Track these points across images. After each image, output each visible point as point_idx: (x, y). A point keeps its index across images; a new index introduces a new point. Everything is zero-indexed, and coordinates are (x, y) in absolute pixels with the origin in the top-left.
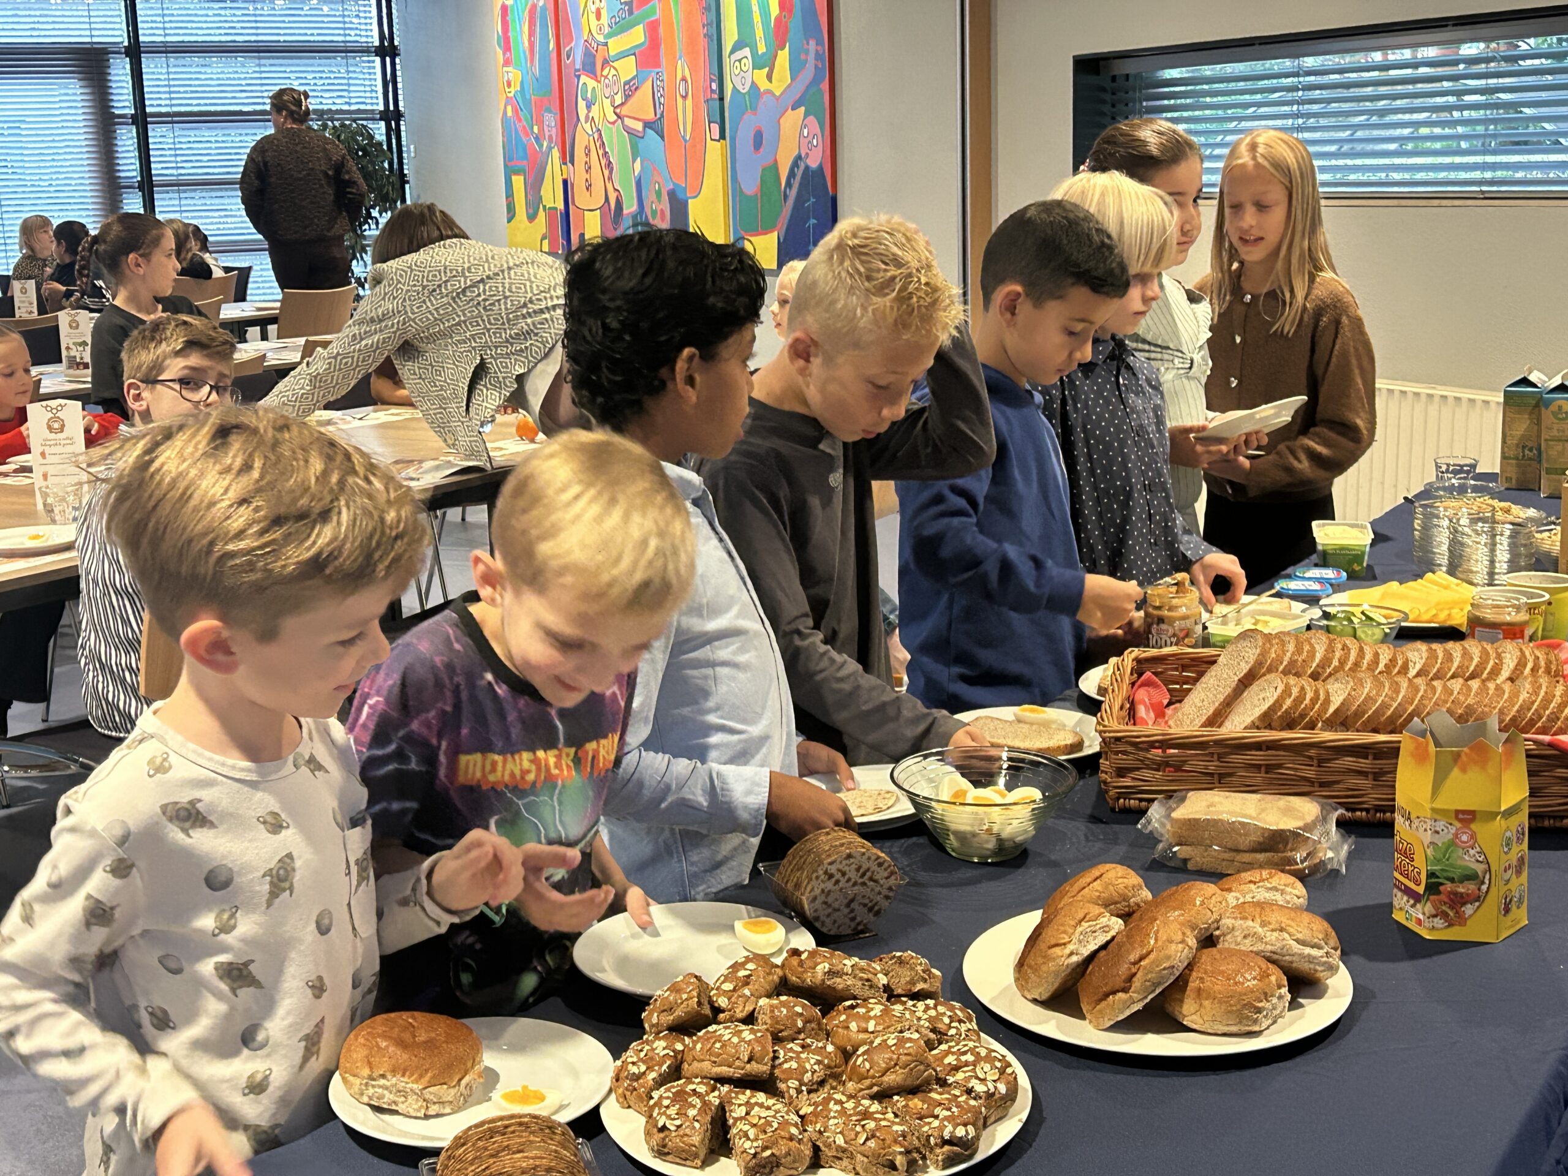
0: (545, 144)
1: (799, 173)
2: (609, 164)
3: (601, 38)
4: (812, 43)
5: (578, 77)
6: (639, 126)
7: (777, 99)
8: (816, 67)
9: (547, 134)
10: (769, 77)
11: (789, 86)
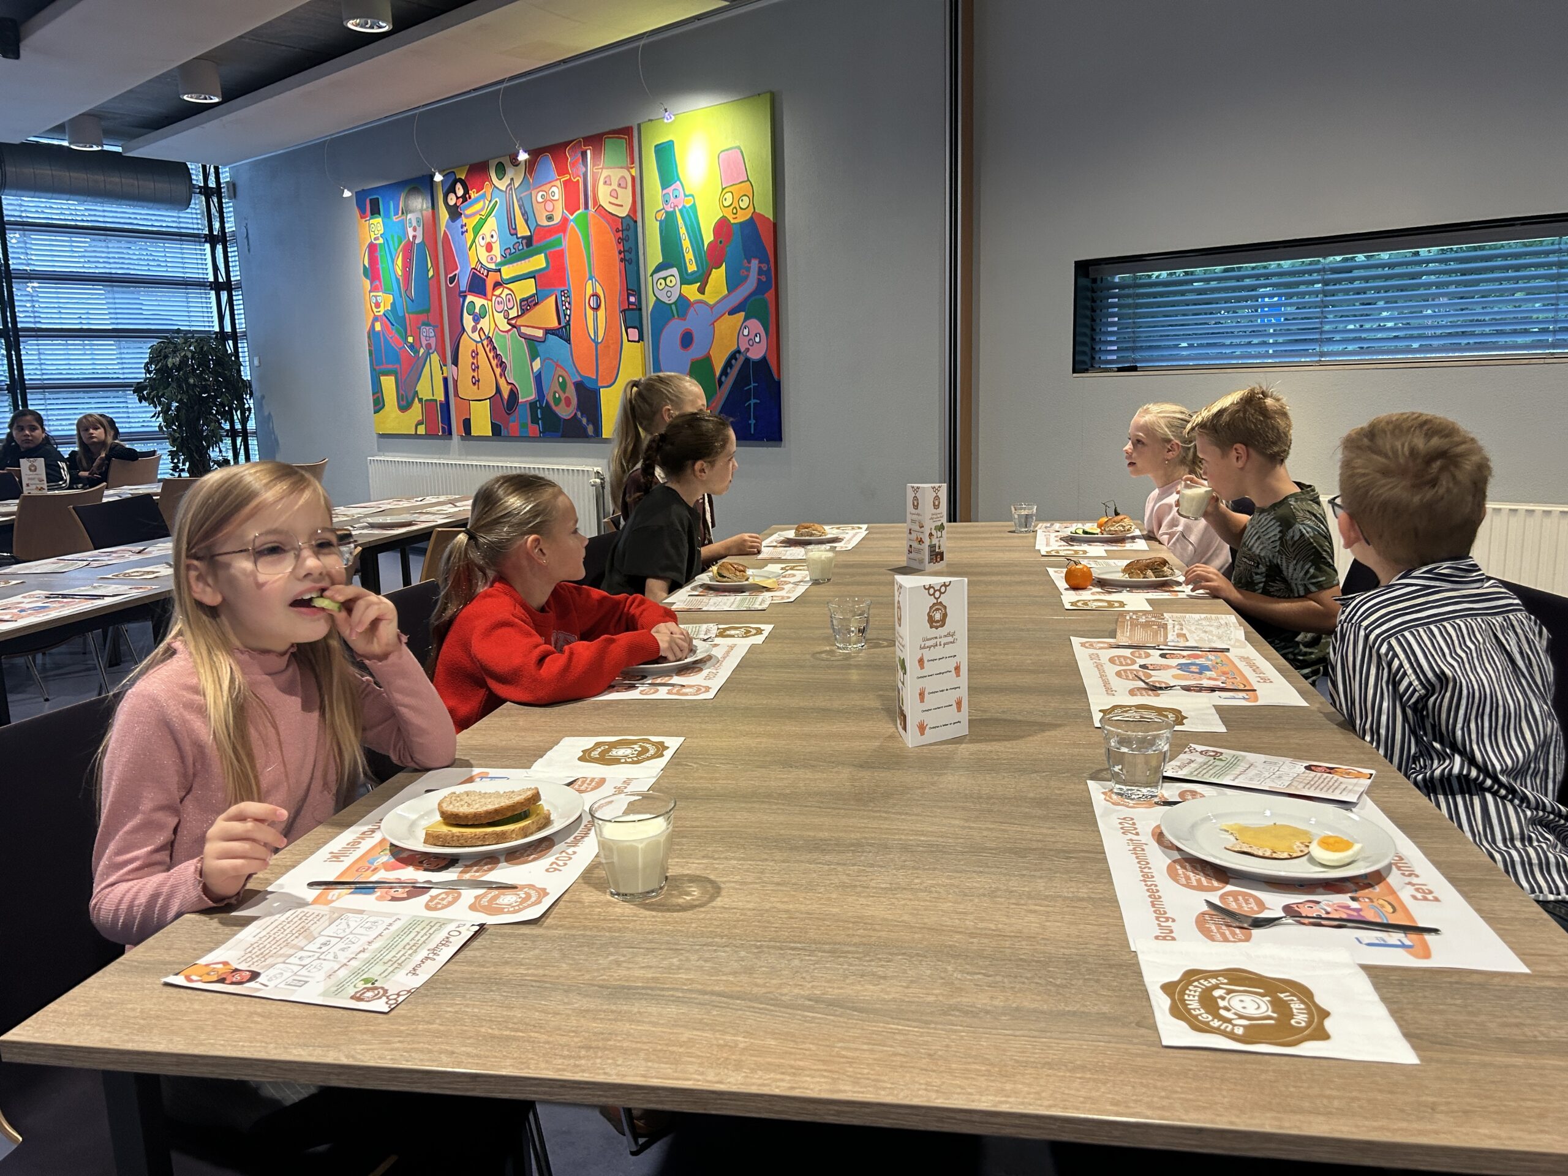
0: (422, 351)
1: (737, 365)
2: (502, 364)
3: (493, 266)
4: (755, 263)
5: (465, 297)
6: (540, 333)
7: (712, 307)
8: (759, 280)
9: (424, 343)
10: (702, 290)
11: (725, 297)
